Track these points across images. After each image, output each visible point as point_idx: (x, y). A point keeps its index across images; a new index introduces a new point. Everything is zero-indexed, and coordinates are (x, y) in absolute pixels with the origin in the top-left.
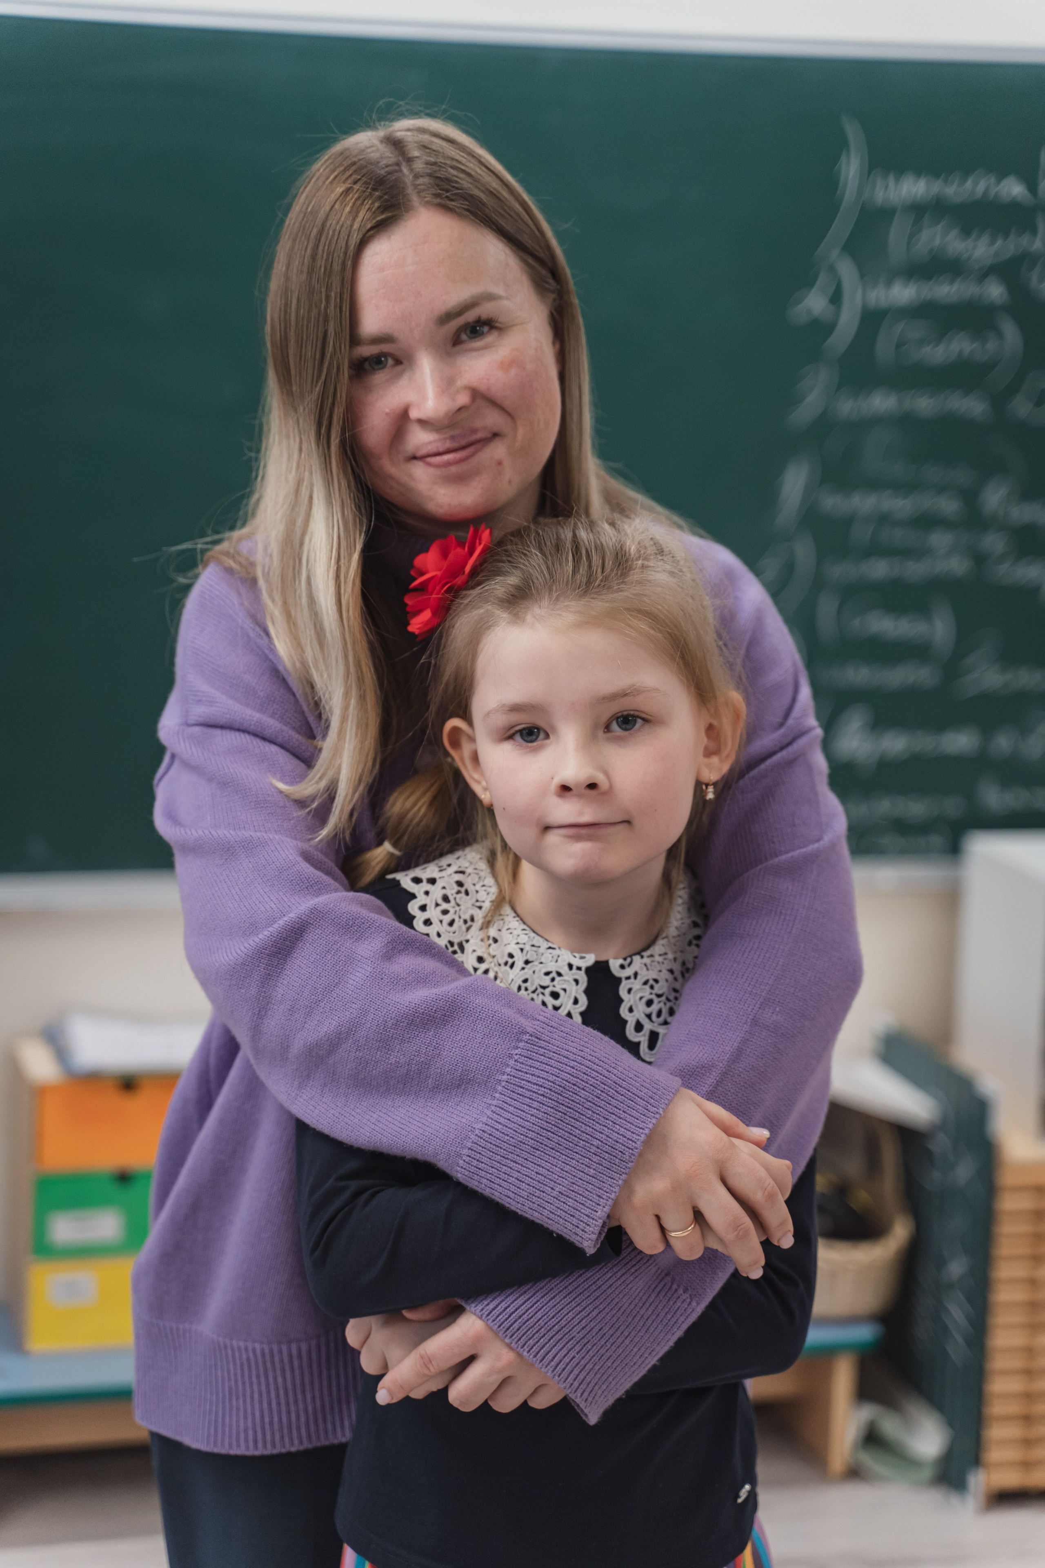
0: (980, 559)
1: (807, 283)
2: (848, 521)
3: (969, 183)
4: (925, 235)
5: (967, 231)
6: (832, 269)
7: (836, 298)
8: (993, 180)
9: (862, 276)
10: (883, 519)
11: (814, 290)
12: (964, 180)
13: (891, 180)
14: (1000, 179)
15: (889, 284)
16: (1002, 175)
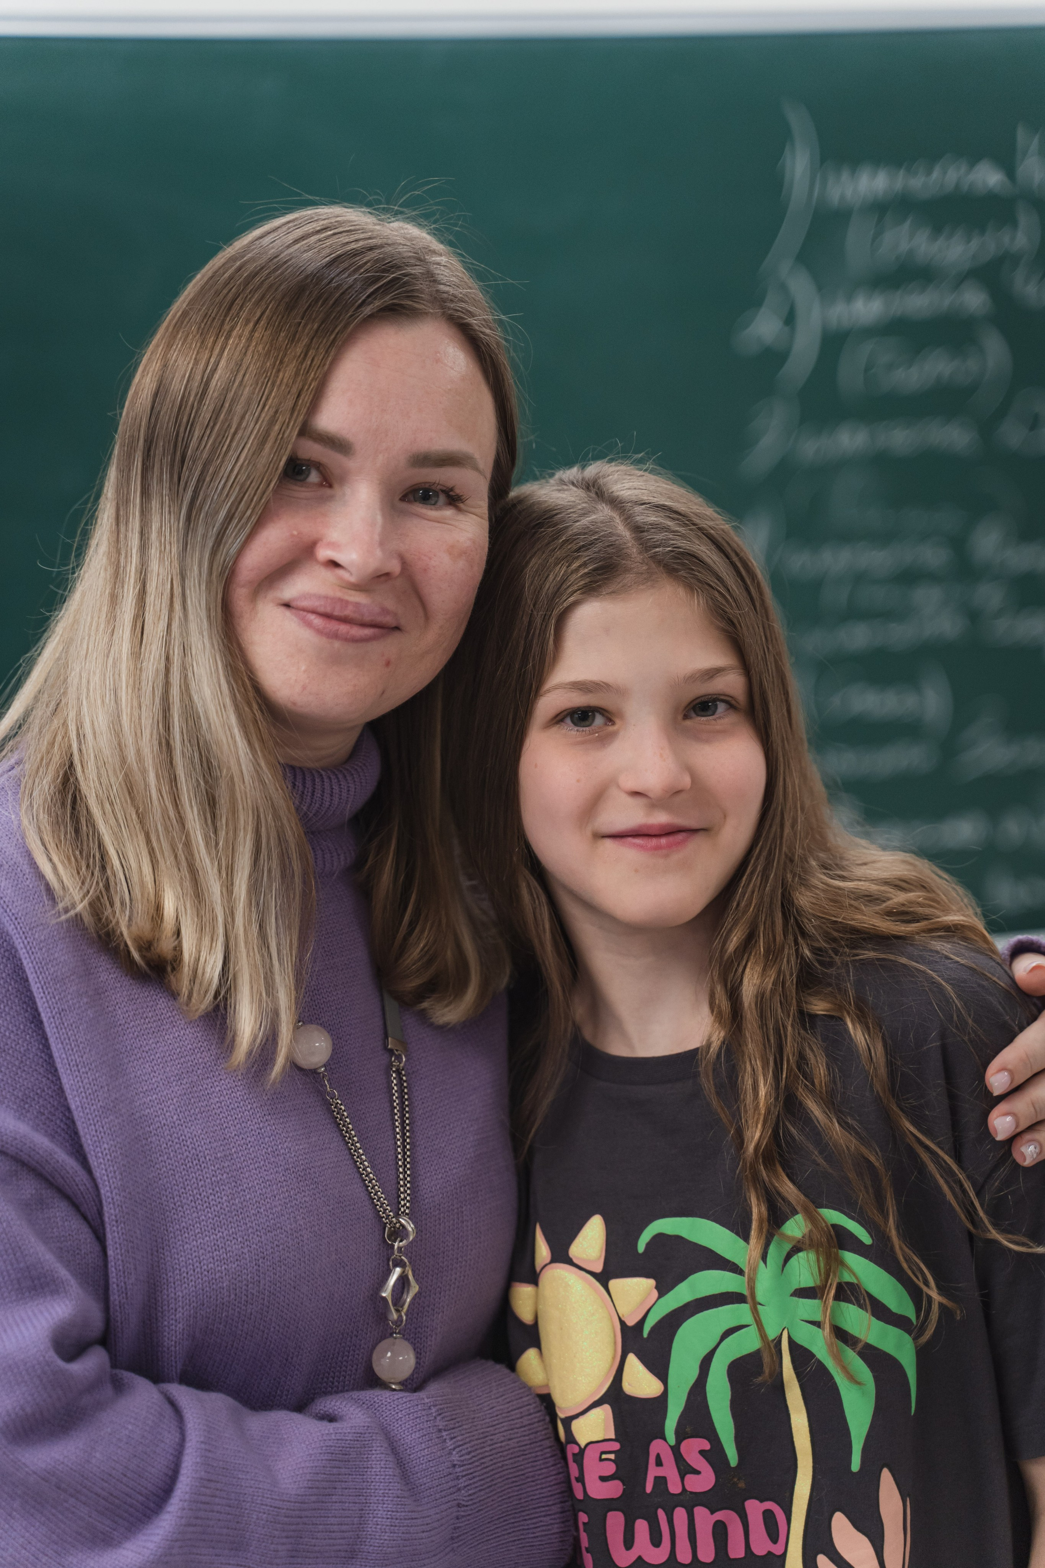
0: (974, 616)
1: (754, 301)
2: (817, 585)
3: (936, 174)
4: (888, 237)
5: (937, 230)
6: (783, 288)
7: (790, 319)
8: (963, 169)
9: (820, 288)
10: (860, 578)
11: (763, 309)
12: (929, 172)
13: (845, 175)
14: (972, 164)
15: (849, 298)
16: (974, 160)
